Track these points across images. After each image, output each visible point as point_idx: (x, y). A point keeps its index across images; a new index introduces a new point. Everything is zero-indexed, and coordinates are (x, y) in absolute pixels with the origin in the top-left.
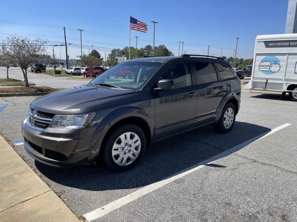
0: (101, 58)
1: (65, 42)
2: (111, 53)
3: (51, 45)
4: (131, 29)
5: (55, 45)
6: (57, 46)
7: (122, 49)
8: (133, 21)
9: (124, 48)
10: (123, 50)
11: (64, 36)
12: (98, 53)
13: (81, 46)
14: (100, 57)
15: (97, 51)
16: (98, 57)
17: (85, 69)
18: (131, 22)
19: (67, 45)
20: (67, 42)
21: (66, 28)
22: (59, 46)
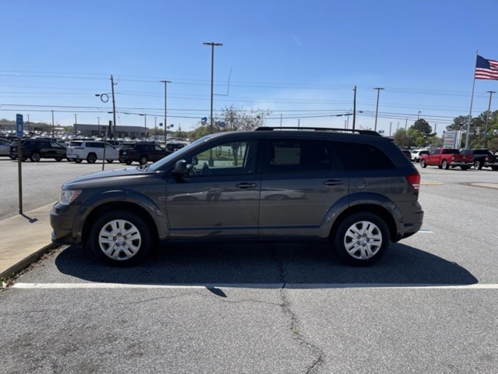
0: (433, 132)
1: (353, 109)
2: (453, 124)
3: (331, 116)
4: (476, 78)
5: (338, 114)
6: (341, 115)
7: (477, 116)
8: (482, 63)
9: (482, 114)
10: (479, 116)
11: (353, 100)
12: (427, 124)
13: (377, 114)
14: (431, 131)
15: (426, 120)
16: (425, 132)
17: (418, 153)
18: (478, 66)
19: (356, 113)
20: (356, 109)
21: (357, 88)
22: (343, 116)
